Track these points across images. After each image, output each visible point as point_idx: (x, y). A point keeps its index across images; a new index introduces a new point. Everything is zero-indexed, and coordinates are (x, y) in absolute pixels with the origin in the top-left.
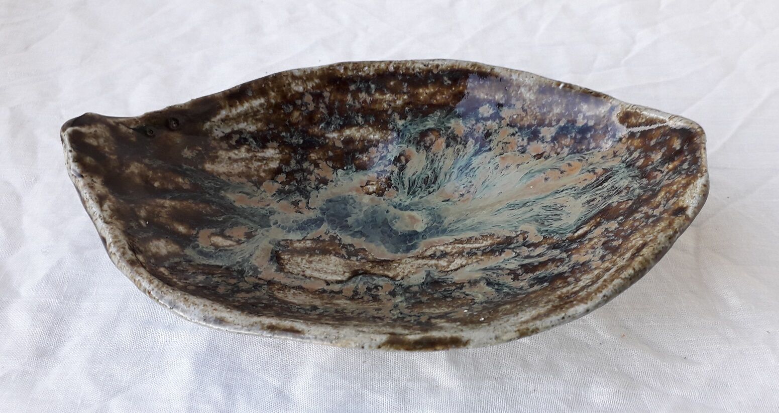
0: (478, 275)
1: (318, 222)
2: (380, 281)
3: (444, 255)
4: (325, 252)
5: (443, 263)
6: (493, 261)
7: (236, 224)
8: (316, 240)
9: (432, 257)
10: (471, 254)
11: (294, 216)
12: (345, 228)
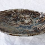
0: (12, 21)
1: (31, 26)
2: (21, 21)
3: (16, 25)
4: (28, 23)
5: (16, 24)
6: (11, 23)
7: (38, 23)
8: (30, 24)
9: (17, 25)
10: (13, 24)
11: (34, 26)
12: (28, 26)
